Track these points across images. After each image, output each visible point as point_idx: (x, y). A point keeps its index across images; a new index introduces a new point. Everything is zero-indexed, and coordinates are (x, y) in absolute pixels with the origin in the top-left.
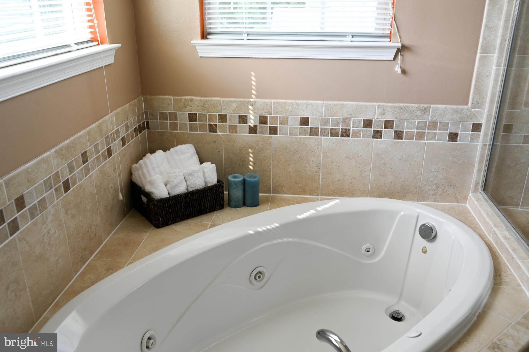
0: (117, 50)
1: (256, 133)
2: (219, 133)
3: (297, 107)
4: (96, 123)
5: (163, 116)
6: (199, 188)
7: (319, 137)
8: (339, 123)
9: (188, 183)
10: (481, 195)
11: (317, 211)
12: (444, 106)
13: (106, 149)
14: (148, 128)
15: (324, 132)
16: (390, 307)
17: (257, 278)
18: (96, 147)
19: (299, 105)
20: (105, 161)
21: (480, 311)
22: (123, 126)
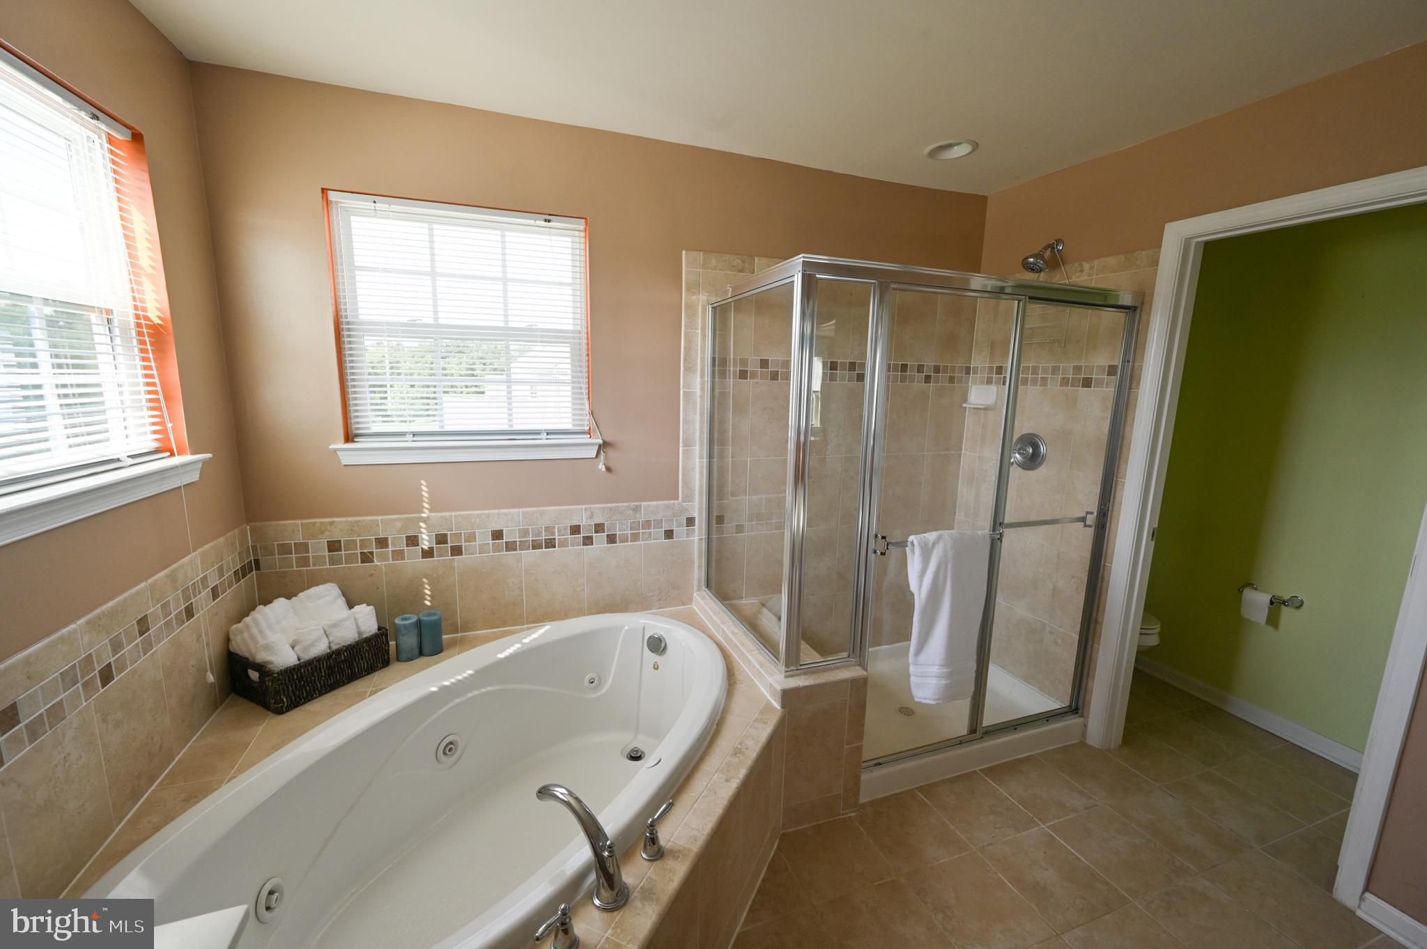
0: (205, 463)
1: (433, 557)
2: (376, 562)
3: (486, 519)
4: (168, 570)
5: (285, 549)
6: (349, 643)
7: (518, 552)
8: (542, 532)
9: (331, 638)
10: (706, 593)
12: (655, 503)
13: (183, 607)
15: (524, 546)
16: (628, 745)
17: (447, 752)
18: (165, 607)
19: (488, 515)
20: (181, 626)
21: (718, 718)
22: (214, 570)
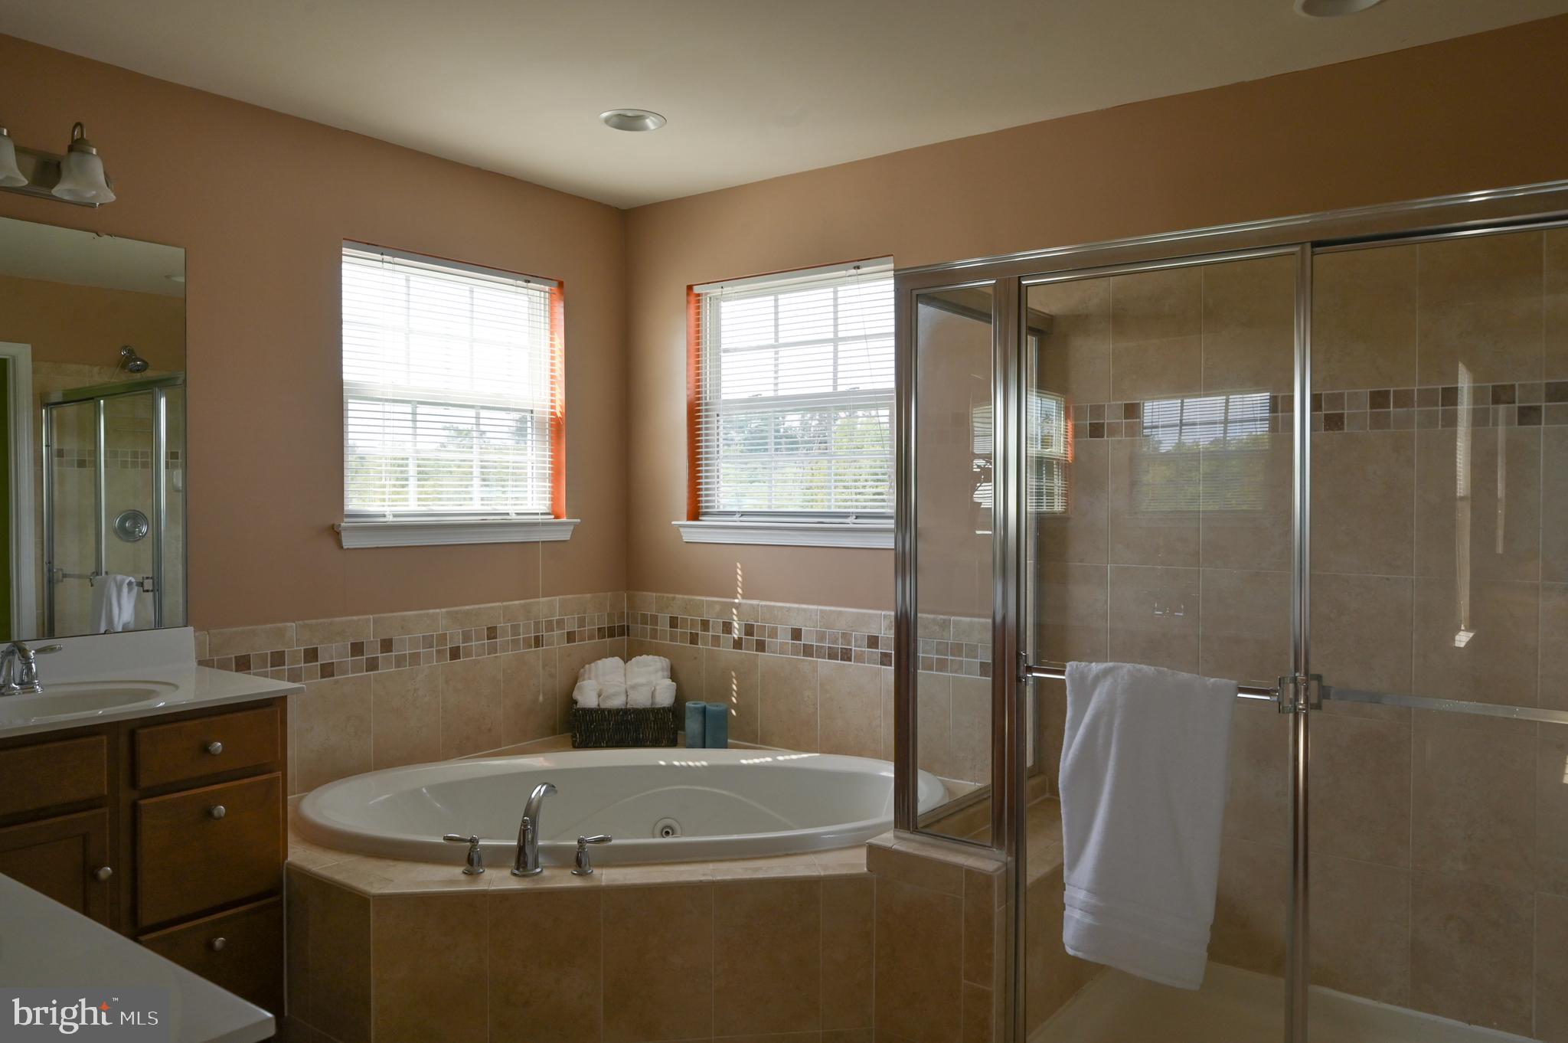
0: (577, 526)
1: (741, 649)
2: (700, 646)
3: (787, 613)
4: (522, 602)
5: (644, 620)
6: (639, 707)
7: (815, 659)
8: (838, 639)
9: (629, 698)
11: (775, 760)
12: (968, 619)
13: (533, 635)
14: (628, 635)
15: (819, 652)
17: (663, 833)
18: (514, 627)
19: (789, 610)
20: (528, 648)
22: (573, 618)
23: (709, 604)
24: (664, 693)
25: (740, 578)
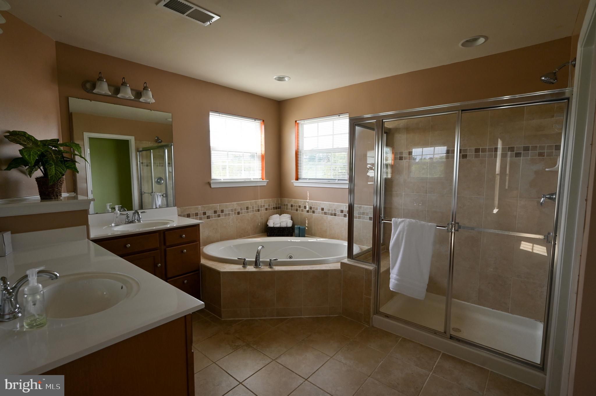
0: (269, 182)
1: (309, 213)
2: (298, 212)
4: (255, 201)
5: (284, 205)
6: (283, 227)
8: (333, 211)
9: (281, 224)
11: (317, 240)
12: (366, 206)
13: (257, 209)
14: (281, 209)
15: (328, 214)
17: (290, 258)
18: (253, 207)
19: (321, 203)
20: (256, 212)
22: (268, 205)
23: (301, 202)
24: (290, 224)
25: (308, 195)
